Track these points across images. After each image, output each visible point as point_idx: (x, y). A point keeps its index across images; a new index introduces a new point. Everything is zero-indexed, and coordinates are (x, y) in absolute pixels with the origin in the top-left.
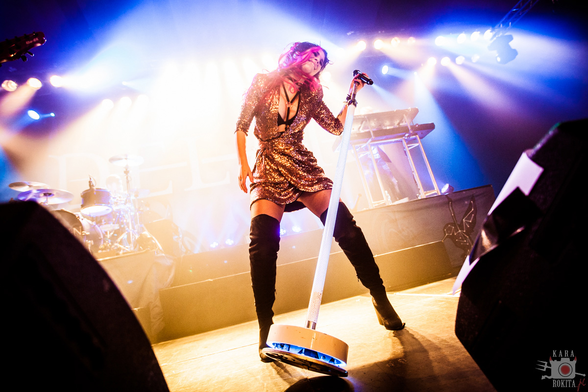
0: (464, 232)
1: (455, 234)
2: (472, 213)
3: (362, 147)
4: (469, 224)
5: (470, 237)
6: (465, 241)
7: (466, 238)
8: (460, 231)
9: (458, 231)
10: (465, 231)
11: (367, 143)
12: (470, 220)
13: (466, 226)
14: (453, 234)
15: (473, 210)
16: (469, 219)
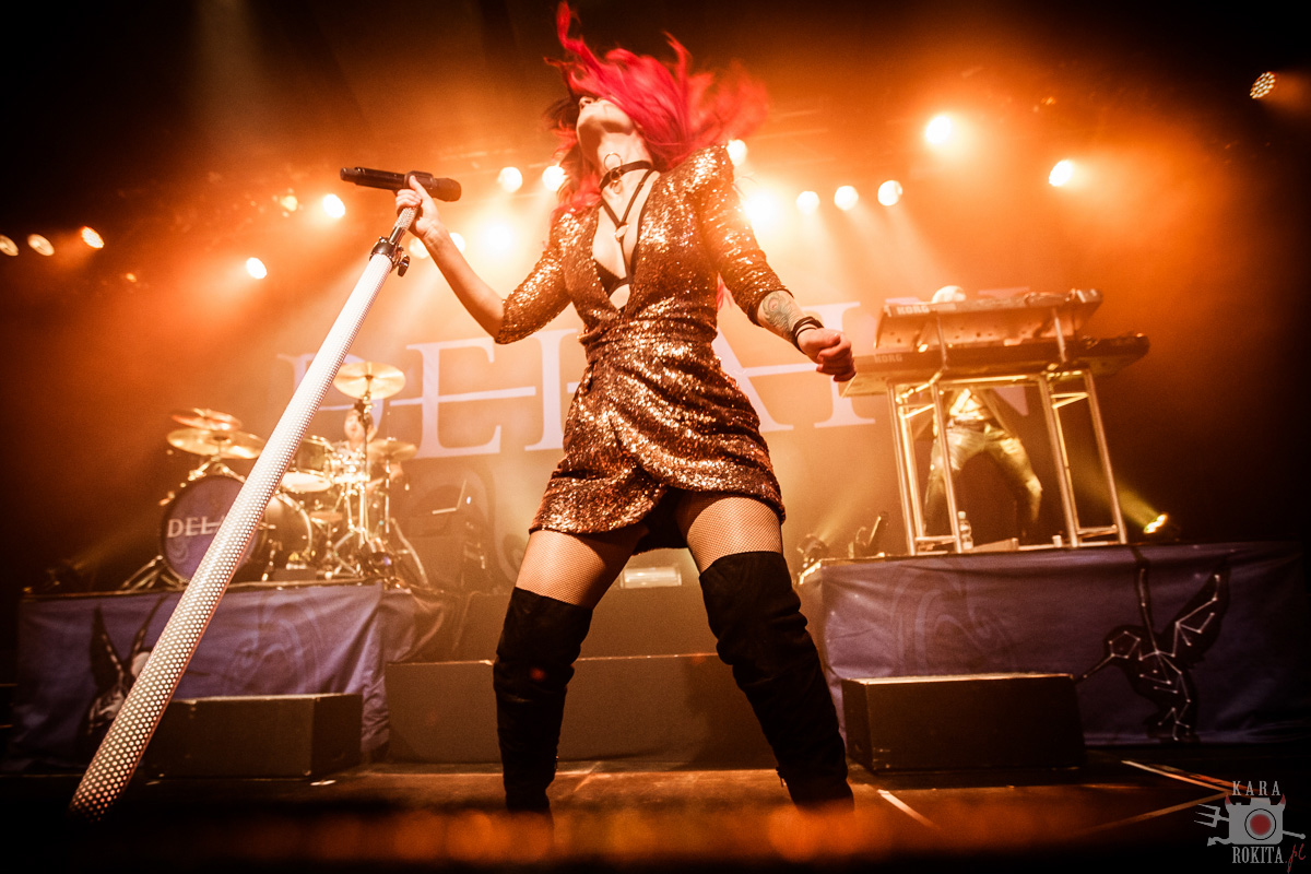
0: (1170, 658)
1: (1141, 659)
2: (1212, 608)
3: (918, 390)
4: (1193, 636)
5: (1185, 674)
6: (1169, 682)
7: (1173, 675)
8: (1157, 652)
9: (1153, 650)
10: (1173, 655)
11: (932, 381)
12: (1198, 628)
13: (1181, 641)
14: (1134, 657)
15: (1214, 599)
16: (1196, 622)
